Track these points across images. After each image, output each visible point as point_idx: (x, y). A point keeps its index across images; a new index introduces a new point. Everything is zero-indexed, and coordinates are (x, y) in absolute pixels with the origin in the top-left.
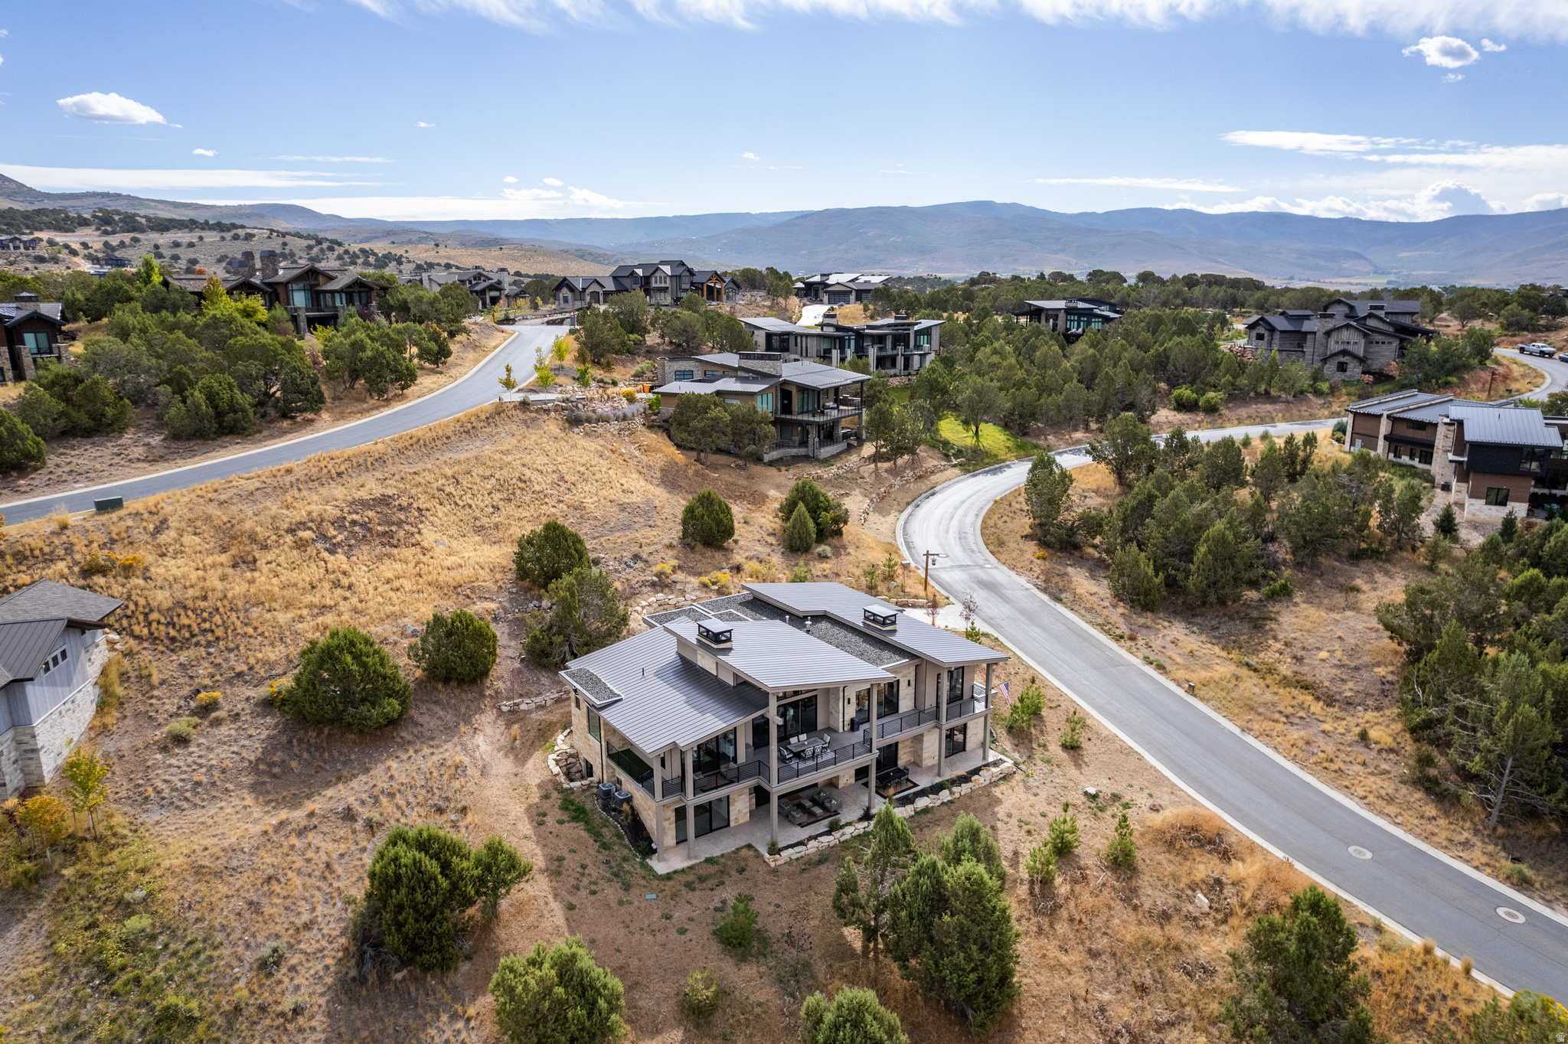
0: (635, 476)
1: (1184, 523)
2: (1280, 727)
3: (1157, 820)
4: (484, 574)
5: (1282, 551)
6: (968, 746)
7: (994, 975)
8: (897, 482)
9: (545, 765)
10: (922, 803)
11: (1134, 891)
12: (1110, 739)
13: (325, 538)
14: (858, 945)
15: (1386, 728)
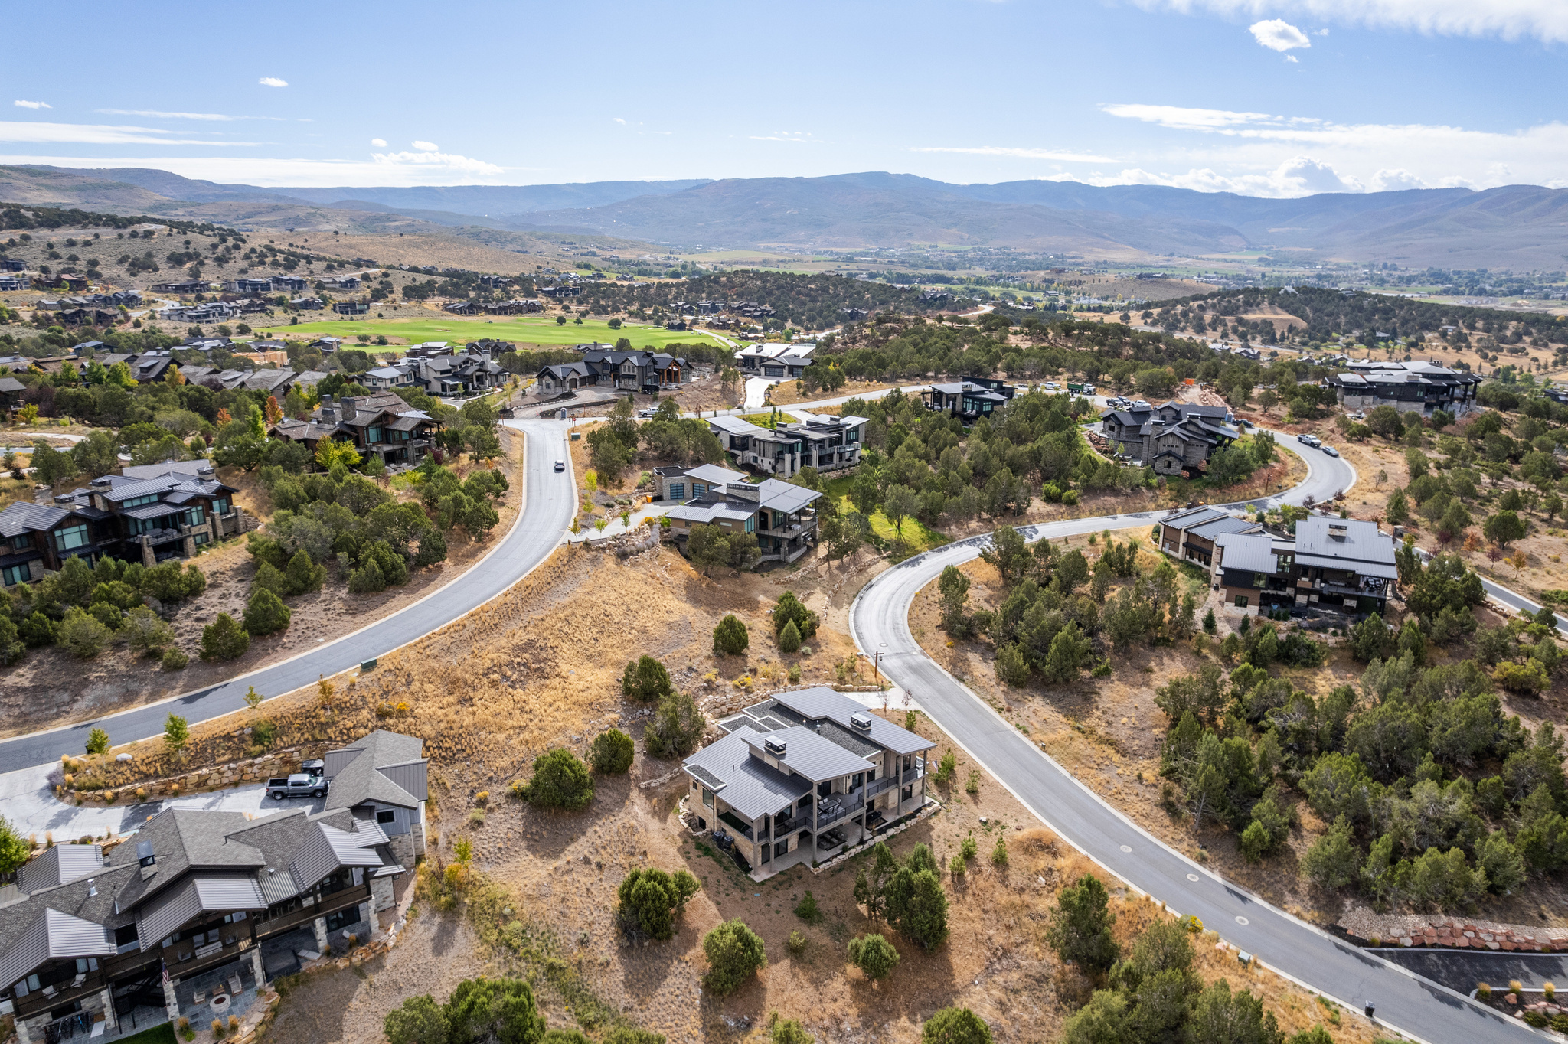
0: (670, 596)
1: (1043, 627)
2: (1093, 772)
3: (1019, 835)
4: (603, 692)
5: (1106, 639)
6: (914, 794)
7: (938, 925)
8: (845, 577)
9: (678, 821)
10: (890, 832)
11: (1006, 877)
12: (994, 784)
13: (505, 677)
14: (866, 914)
15: (1150, 770)
